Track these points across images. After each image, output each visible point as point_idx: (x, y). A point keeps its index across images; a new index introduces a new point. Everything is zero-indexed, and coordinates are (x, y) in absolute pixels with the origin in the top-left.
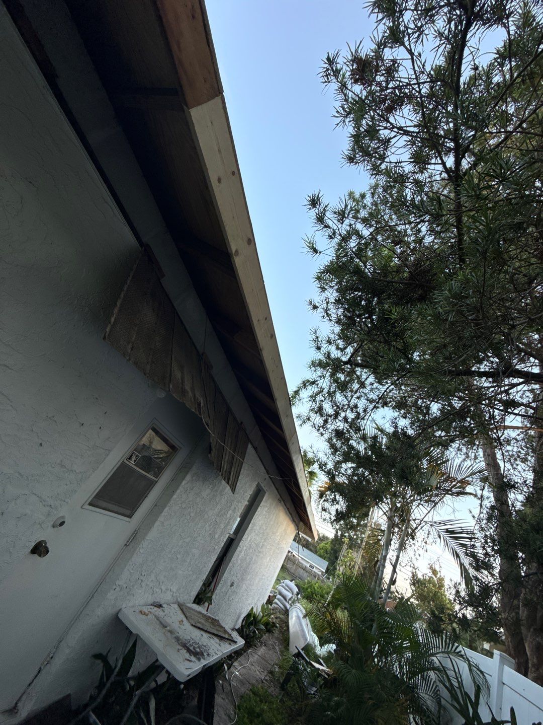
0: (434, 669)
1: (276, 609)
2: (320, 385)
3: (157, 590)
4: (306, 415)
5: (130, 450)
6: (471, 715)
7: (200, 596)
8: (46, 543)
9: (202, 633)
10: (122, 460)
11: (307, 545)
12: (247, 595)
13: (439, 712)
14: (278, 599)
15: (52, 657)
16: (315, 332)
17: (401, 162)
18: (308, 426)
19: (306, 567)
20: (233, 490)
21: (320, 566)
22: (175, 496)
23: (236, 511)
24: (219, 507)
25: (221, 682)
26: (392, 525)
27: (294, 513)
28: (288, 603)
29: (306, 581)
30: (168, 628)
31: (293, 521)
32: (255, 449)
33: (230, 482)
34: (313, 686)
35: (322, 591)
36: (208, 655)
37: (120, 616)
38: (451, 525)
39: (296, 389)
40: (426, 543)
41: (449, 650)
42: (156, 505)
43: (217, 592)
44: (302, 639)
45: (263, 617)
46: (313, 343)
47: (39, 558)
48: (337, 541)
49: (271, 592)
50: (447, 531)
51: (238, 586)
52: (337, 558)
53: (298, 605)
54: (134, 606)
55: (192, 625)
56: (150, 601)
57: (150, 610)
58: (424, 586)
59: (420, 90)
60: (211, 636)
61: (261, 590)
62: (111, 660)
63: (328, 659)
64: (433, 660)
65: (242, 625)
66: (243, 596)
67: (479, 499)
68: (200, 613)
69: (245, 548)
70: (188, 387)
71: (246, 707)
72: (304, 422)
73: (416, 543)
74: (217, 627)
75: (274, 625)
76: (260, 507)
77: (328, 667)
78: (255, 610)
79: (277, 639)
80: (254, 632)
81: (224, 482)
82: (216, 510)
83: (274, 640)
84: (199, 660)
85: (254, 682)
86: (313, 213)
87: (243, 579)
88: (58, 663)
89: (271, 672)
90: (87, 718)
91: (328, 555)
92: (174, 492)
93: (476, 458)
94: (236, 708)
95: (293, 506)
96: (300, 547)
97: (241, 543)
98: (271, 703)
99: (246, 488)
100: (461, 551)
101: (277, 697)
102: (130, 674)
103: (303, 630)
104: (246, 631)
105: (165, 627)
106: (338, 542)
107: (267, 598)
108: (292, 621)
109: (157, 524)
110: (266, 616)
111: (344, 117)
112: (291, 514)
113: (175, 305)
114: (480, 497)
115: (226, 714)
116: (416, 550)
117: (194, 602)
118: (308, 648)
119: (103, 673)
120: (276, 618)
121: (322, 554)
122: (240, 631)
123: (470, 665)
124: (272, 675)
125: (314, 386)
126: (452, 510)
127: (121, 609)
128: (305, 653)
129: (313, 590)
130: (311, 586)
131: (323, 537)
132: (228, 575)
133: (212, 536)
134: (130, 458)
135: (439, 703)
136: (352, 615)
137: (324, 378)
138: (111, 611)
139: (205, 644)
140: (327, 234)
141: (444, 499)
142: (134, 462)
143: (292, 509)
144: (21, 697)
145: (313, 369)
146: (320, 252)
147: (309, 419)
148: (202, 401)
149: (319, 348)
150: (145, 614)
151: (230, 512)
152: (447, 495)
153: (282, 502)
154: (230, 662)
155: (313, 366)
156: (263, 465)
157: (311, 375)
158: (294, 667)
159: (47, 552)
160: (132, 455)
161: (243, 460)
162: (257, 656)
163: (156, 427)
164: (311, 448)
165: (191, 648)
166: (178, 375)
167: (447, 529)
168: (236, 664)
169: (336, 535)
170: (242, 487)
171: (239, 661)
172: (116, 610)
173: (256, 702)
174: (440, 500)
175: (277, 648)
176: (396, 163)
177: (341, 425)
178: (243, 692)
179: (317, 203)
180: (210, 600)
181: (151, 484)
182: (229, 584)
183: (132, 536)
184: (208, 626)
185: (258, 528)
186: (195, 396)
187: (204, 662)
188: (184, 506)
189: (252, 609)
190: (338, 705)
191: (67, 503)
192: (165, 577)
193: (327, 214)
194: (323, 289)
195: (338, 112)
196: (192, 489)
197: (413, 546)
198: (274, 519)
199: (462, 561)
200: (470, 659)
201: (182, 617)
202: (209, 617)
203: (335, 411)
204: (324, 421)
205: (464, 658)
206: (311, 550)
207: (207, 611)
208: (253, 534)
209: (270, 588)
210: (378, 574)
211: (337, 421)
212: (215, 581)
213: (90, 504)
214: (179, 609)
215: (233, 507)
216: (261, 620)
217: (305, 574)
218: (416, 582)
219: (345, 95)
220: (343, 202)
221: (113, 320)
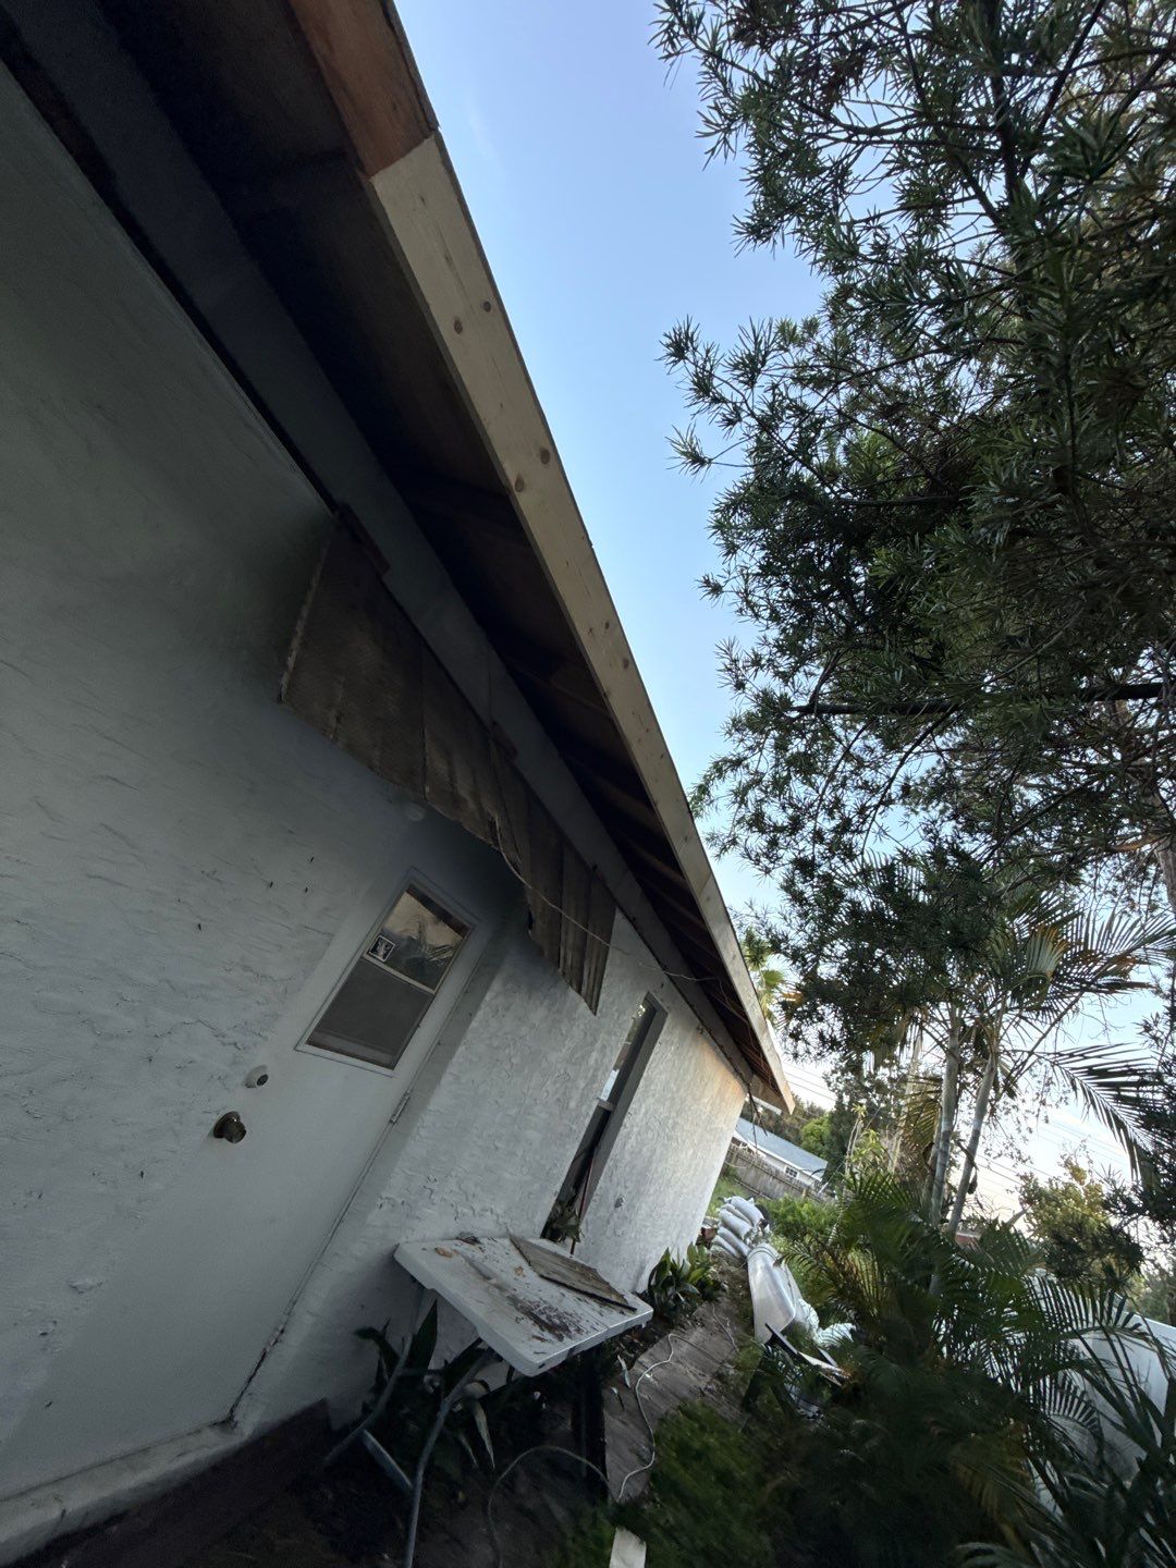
0: (1080, 1366)
1: (721, 1255)
2: (752, 767)
3: (465, 1210)
4: (727, 833)
5: (372, 934)
6: (1159, 1444)
7: (554, 1226)
8: (238, 1118)
9: (563, 1290)
10: (358, 957)
11: (776, 1127)
12: (654, 1225)
13: (1100, 1452)
14: (723, 1236)
15: (282, 1331)
16: (728, 651)
17: (878, 216)
18: (733, 855)
19: (777, 1171)
20: (594, 1007)
21: (808, 1168)
22: (474, 1024)
23: (608, 1053)
24: (569, 1044)
25: (615, 1391)
26: (957, 1066)
27: (737, 1057)
28: (745, 1242)
29: (781, 1200)
30: (494, 1281)
31: (737, 1072)
32: (632, 921)
33: (584, 989)
34: (810, 1402)
35: (818, 1219)
36: (579, 1330)
37: (397, 1256)
38: (1100, 1057)
39: (700, 781)
40: (1043, 1103)
41: (1111, 1324)
42: (439, 1044)
43: (588, 1217)
44: (780, 1313)
45: (693, 1269)
46: (726, 675)
47: (230, 1143)
48: (842, 1116)
49: (704, 1223)
50: (1091, 1071)
51: (631, 1206)
52: (844, 1151)
53: (767, 1246)
54: (423, 1241)
55: (542, 1276)
56: (454, 1230)
57: (455, 1247)
58: (1054, 1203)
59: (904, 25)
60: (579, 1296)
61: (682, 1217)
62: (394, 1341)
63: (839, 1351)
64: (1074, 1347)
65: (649, 1285)
66: (646, 1227)
67: (1167, 997)
68: (556, 1255)
69: (635, 1129)
70: (464, 790)
71: (673, 1439)
72: (724, 849)
73: (1021, 1106)
74: (593, 1282)
75: (717, 1286)
76: (658, 1045)
77: (839, 1366)
78: (673, 1257)
79: (727, 1313)
80: (677, 1298)
81: (572, 993)
82: (563, 1051)
83: (721, 1315)
84: (560, 1338)
85: (685, 1393)
86: (684, 372)
87: (639, 1193)
88: (294, 1341)
89: (720, 1377)
90: (360, 1440)
91: (826, 1147)
92: (471, 1015)
93: (1152, 907)
94: (651, 1440)
95: (731, 1040)
96: (759, 1131)
97: (625, 1120)
98: (723, 1432)
99: (623, 1006)
100: (1126, 1114)
101: (736, 1422)
102: (432, 1366)
103: (780, 1295)
104: (659, 1298)
105: (487, 1278)
106: (844, 1118)
107: (697, 1233)
108: (757, 1278)
109: (446, 1079)
110: (699, 1267)
111: (723, 130)
112: (729, 1059)
113: (419, 626)
114: (1167, 993)
115: (631, 1451)
116: (1021, 1119)
117: (543, 1235)
118: (795, 1331)
119: (380, 1362)
120: (722, 1273)
121: (813, 1145)
122: (647, 1297)
123: (1162, 1354)
124: (722, 1382)
125: (740, 769)
126: (1102, 1028)
127: (397, 1246)
128: (788, 1339)
129: (799, 1219)
130: (792, 1211)
131: (811, 1109)
132: (606, 1184)
133: (563, 1103)
134: (374, 950)
135: (1098, 1436)
136: (882, 1257)
137: (761, 750)
138: (380, 1248)
139: (570, 1311)
140: (719, 418)
141: (1079, 1004)
142: (385, 956)
143: (730, 1045)
144: (239, 1399)
145: (737, 736)
146: (710, 460)
147: (734, 842)
148: (496, 819)
149: (740, 686)
150: (445, 1254)
151: (594, 1055)
152: (1086, 994)
153: (706, 1032)
154: (632, 1355)
155: (737, 730)
156: (654, 954)
157: (729, 748)
158: (767, 1364)
159: (244, 1133)
160: (377, 945)
161: (609, 942)
162: (686, 1346)
163: (417, 886)
164: (750, 907)
165: (543, 1317)
166: (439, 765)
167: (1090, 1068)
168: (643, 1358)
169: (839, 1104)
170: (613, 1002)
171: (651, 1355)
172: (389, 1246)
173: (692, 1431)
174: (1070, 1006)
175: (728, 1330)
176: (867, 221)
177: (809, 849)
178: (663, 1412)
179: (688, 348)
180: (575, 1233)
181: (423, 1003)
182: (612, 1202)
183: (400, 1104)
184: (573, 1279)
185: (659, 1088)
186: (481, 809)
187: (569, 1344)
188: (496, 1043)
189: (667, 1254)
190: (866, 1433)
191: (266, 1038)
192: (476, 1185)
193: (718, 372)
194: (732, 549)
195: (708, 121)
196: (507, 1009)
197: (1013, 1111)
198: (692, 1070)
199: (1132, 1135)
200: (1163, 1342)
201: (520, 1261)
202: (576, 1263)
203: (791, 818)
204: (769, 842)
205: (1147, 1340)
206: (788, 1139)
207: (572, 1252)
208: (651, 1100)
209: (701, 1215)
210: (933, 1171)
211: (798, 837)
212: (580, 1196)
213: (310, 1042)
214: (513, 1247)
215: (598, 1045)
216: (689, 1275)
217: (780, 1187)
218: (1033, 1196)
219: (724, 81)
220: (748, 337)
221: (291, 661)
